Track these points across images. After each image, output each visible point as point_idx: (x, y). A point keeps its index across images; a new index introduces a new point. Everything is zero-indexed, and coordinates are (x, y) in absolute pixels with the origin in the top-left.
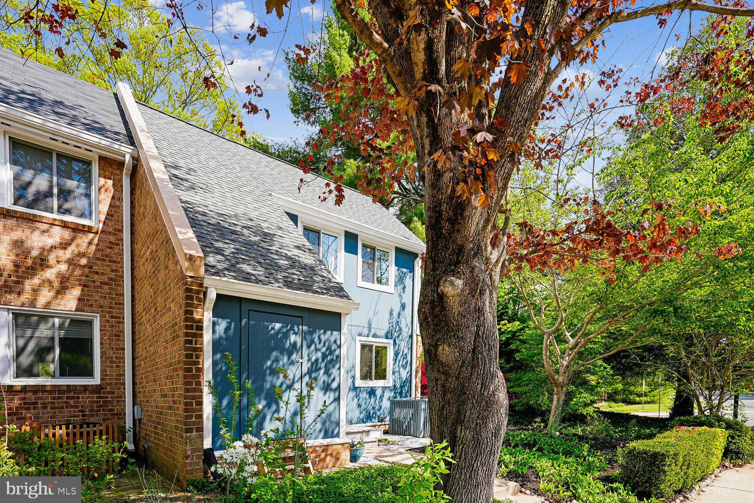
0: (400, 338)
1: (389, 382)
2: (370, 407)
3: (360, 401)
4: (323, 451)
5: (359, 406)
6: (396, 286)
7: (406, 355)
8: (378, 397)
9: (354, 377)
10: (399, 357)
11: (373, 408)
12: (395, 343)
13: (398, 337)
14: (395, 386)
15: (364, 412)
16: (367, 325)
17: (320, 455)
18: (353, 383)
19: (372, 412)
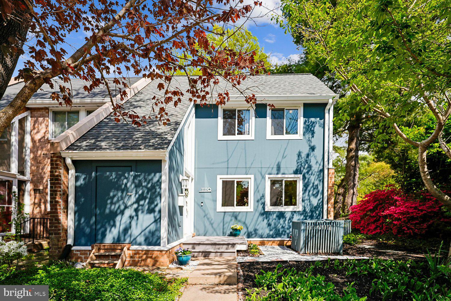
0: (310, 173)
1: (299, 207)
2: (280, 226)
3: (270, 221)
4: (145, 254)
5: (269, 225)
6: (304, 135)
7: (317, 186)
8: (287, 219)
9: (264, 204)
10: (309, 188)
11: (283, 227)
12: (304, 178)
13: (308, 172)
14: (304, 210)
15: (274, 230)
16: (275, 166)
17: (142, 257)
18: (264, 208)
19: (281, 230)
